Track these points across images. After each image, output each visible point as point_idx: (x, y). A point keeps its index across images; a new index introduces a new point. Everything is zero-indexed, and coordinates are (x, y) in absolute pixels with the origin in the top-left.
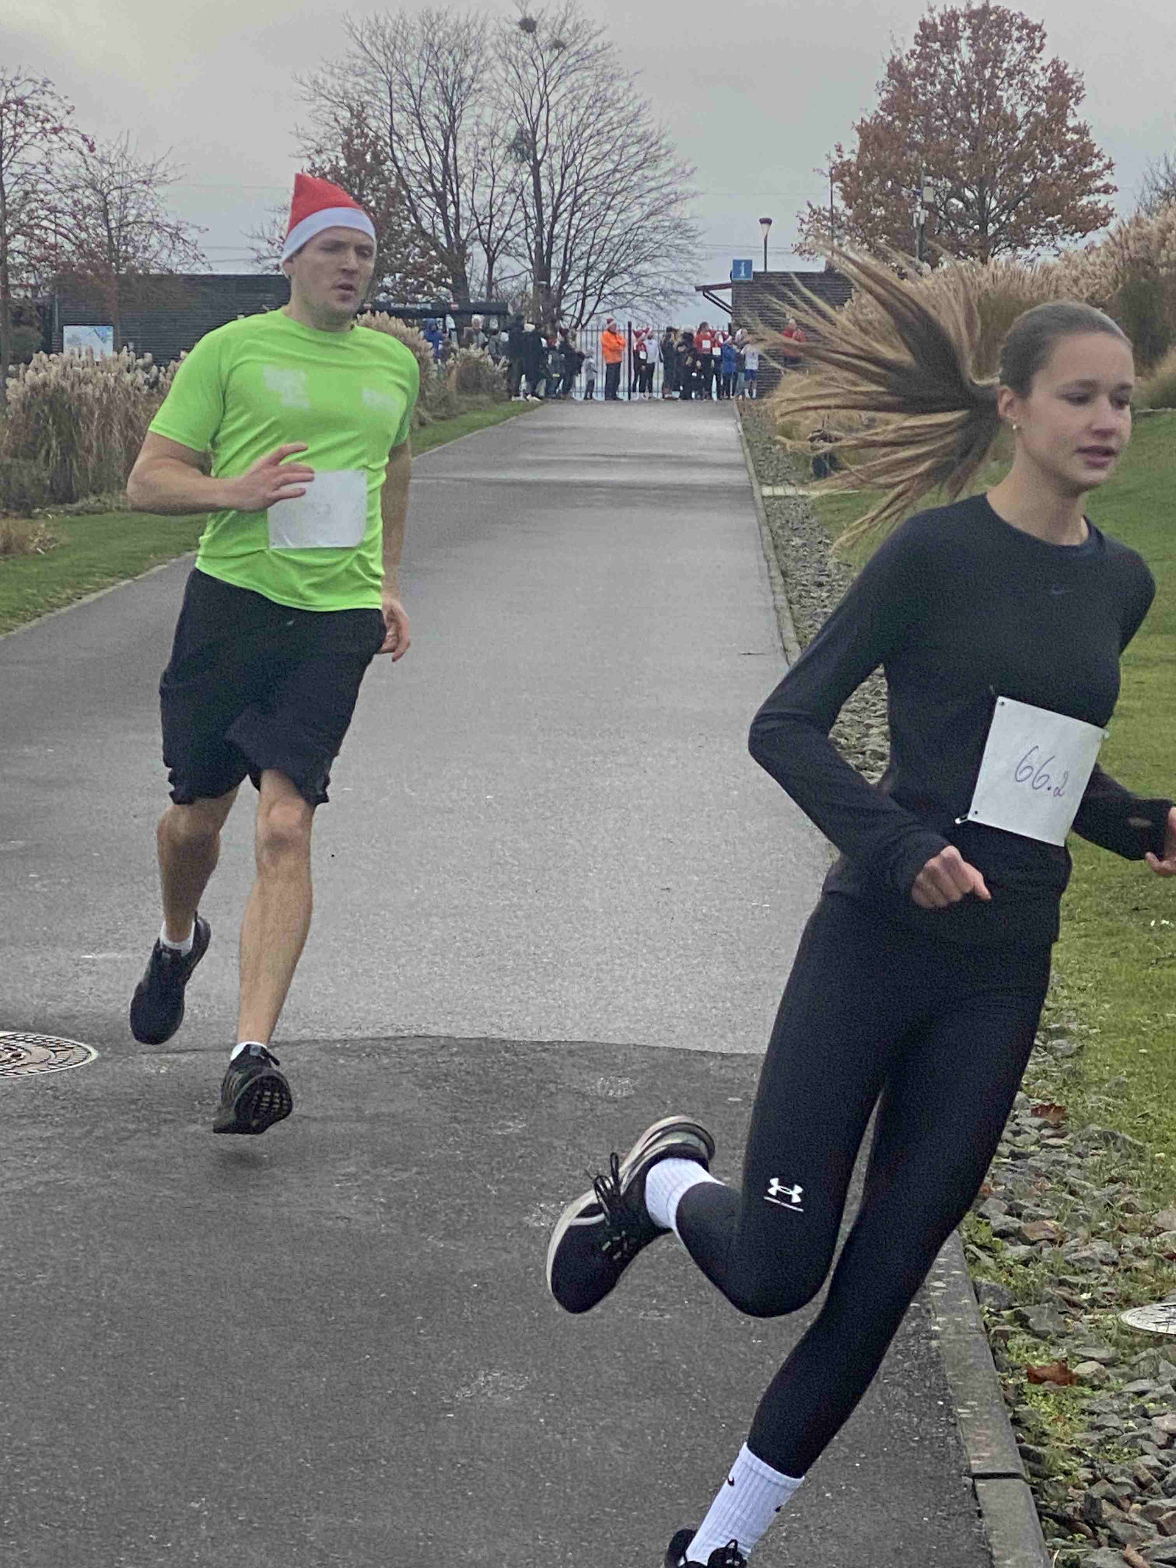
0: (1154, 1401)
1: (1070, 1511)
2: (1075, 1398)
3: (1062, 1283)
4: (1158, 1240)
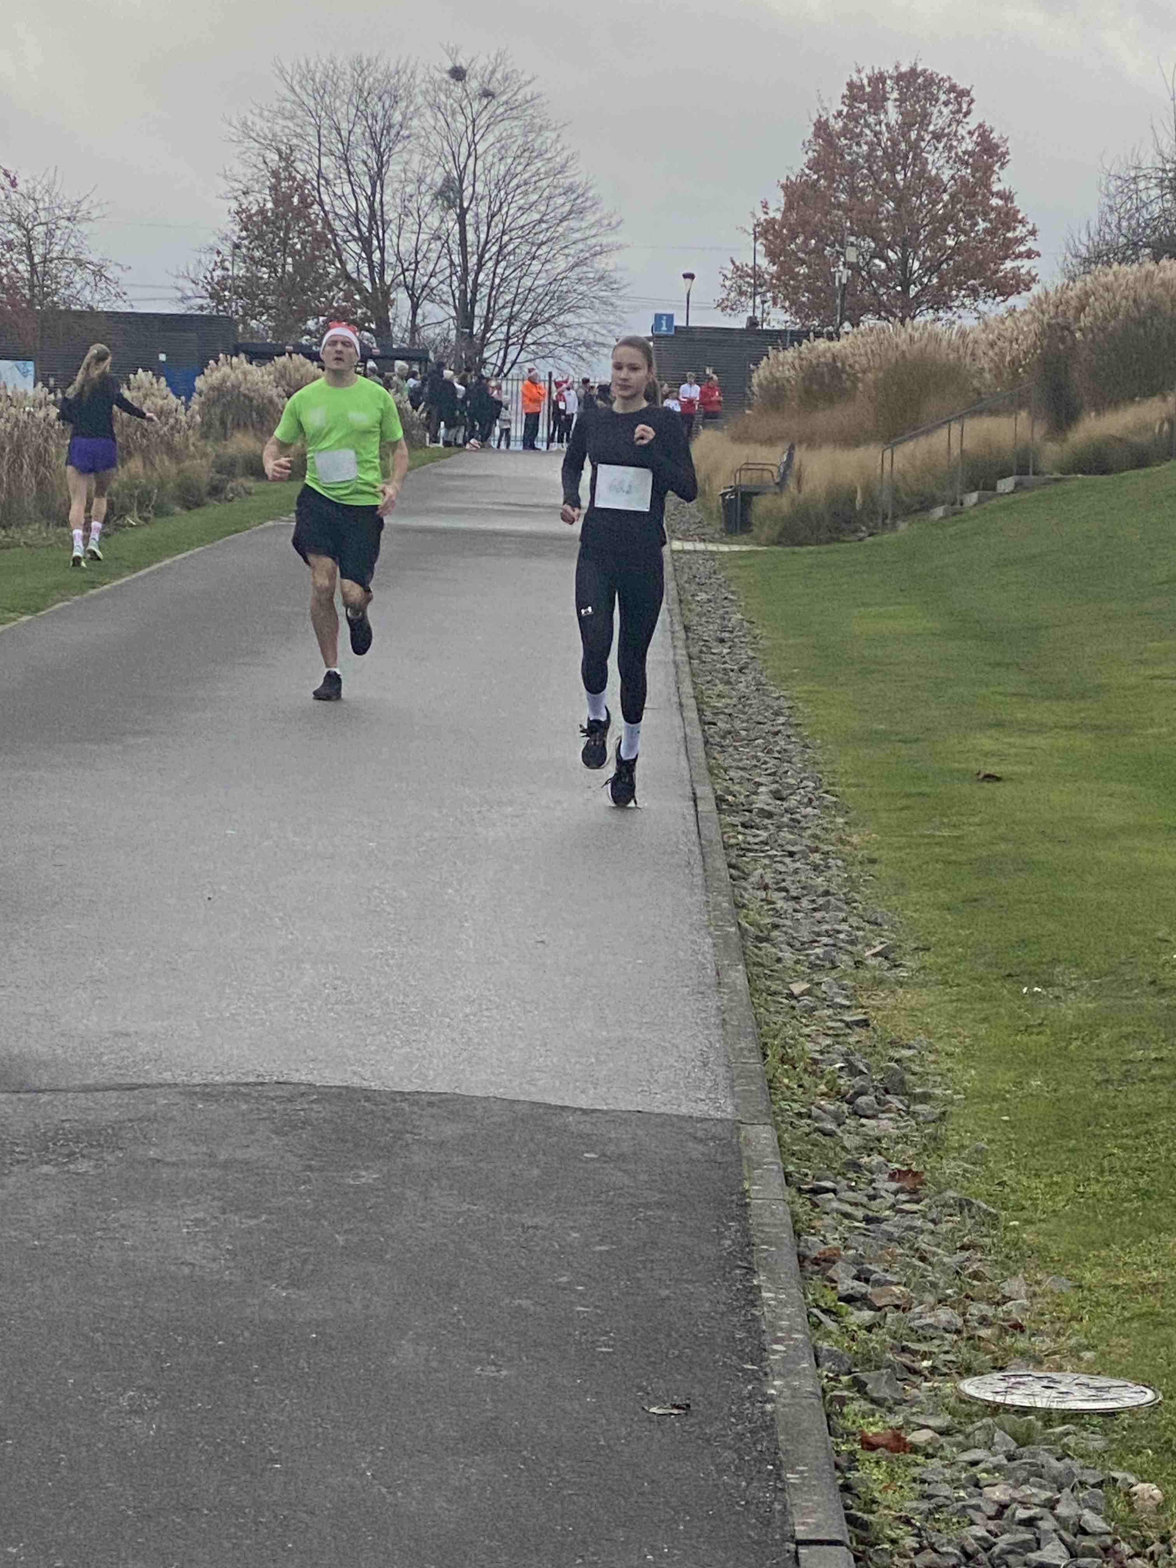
0: (985, 1471)
2: (908, 1465)
3: (904, 1349)
4: (1004, 1307)
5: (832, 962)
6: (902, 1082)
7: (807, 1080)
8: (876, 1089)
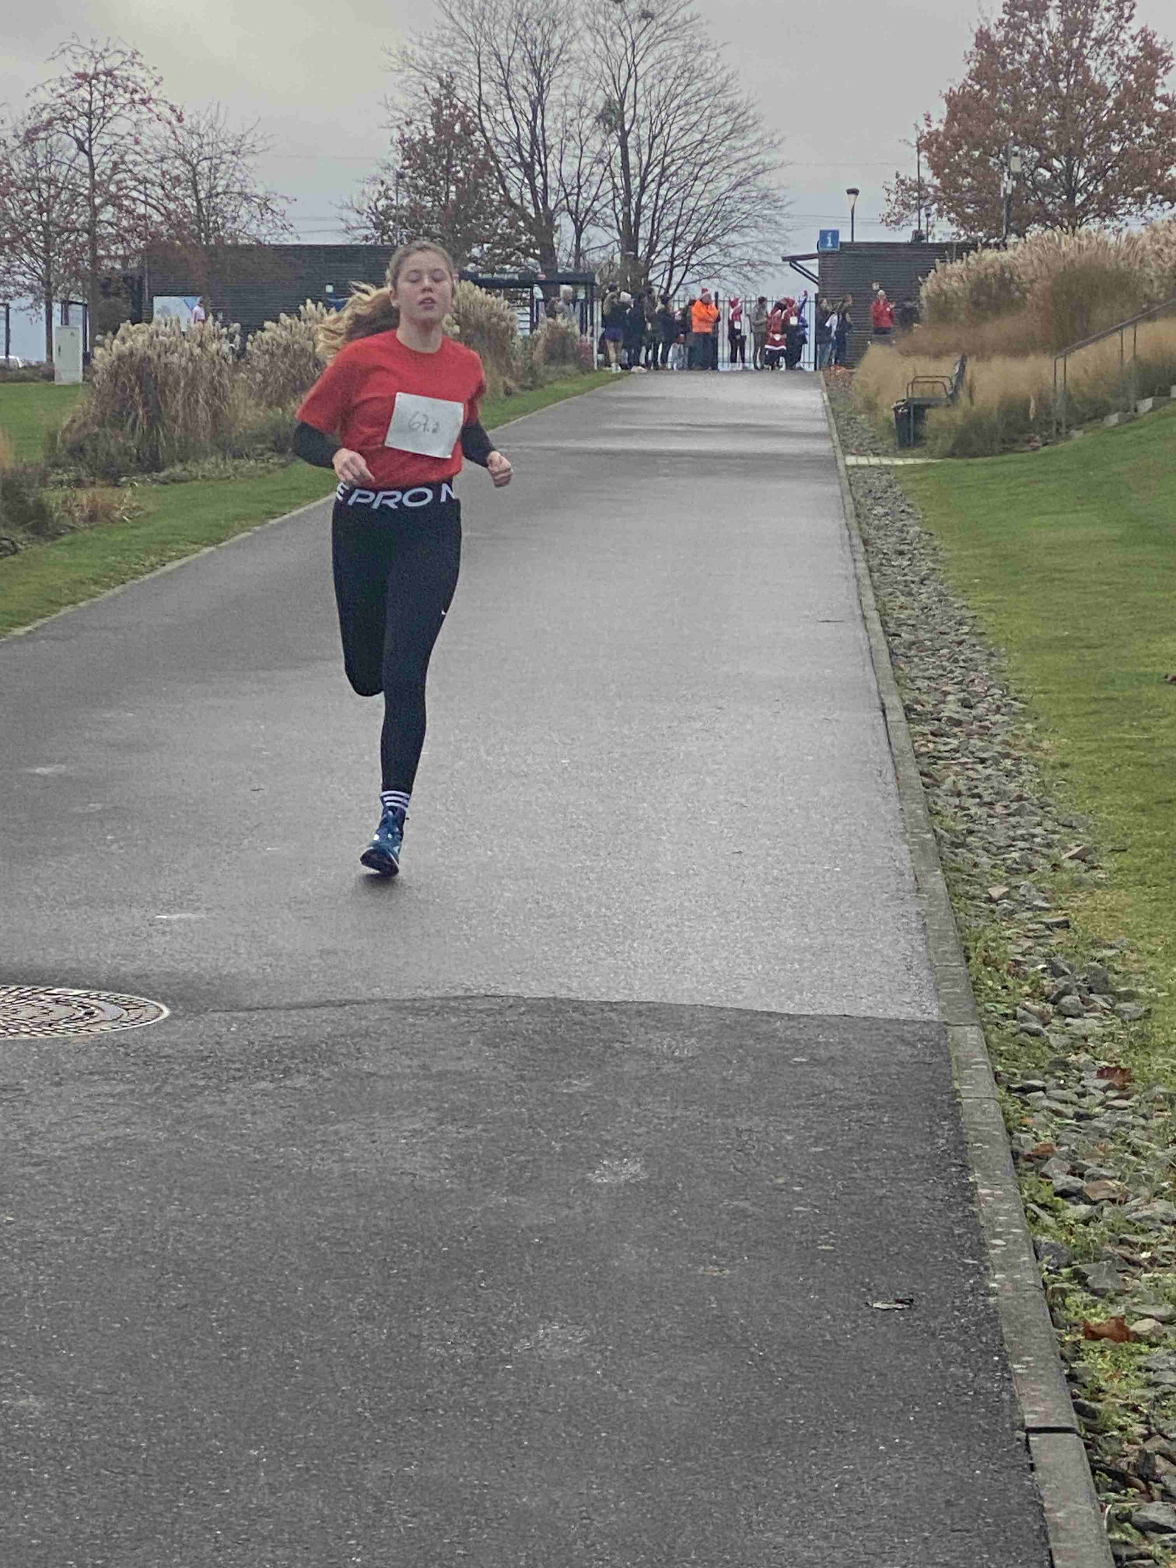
1: (1123, 1465)
2: (1132, 1354)
3: (1122, 1242)
5: (1030, 866)
6: (1106, 981)
7: (1011, 982)
8: (1079, 988)
